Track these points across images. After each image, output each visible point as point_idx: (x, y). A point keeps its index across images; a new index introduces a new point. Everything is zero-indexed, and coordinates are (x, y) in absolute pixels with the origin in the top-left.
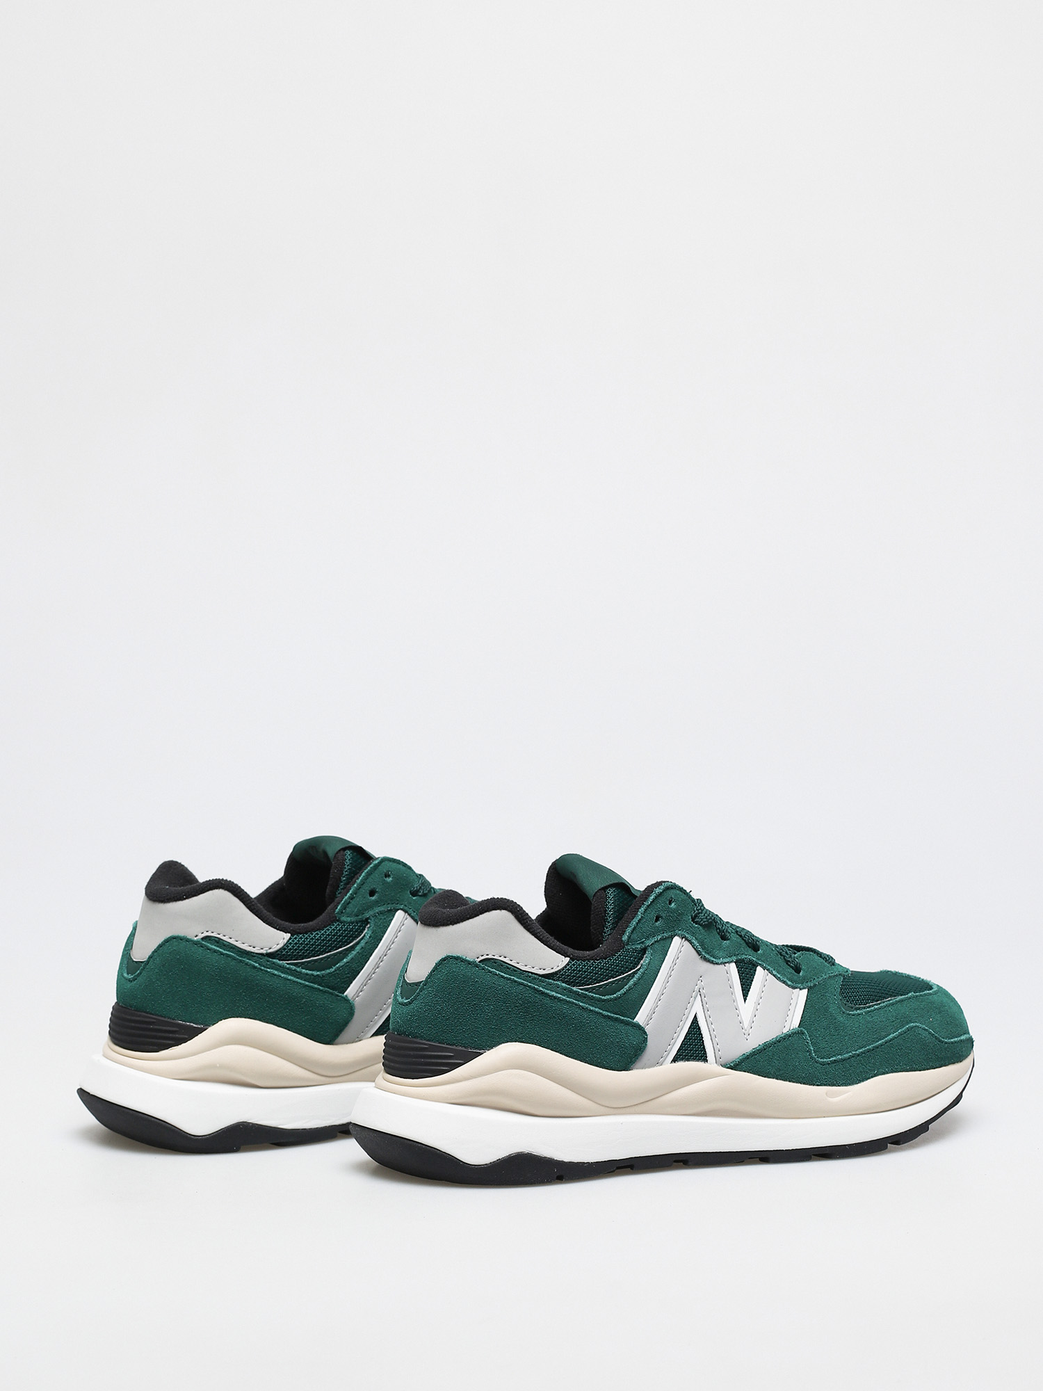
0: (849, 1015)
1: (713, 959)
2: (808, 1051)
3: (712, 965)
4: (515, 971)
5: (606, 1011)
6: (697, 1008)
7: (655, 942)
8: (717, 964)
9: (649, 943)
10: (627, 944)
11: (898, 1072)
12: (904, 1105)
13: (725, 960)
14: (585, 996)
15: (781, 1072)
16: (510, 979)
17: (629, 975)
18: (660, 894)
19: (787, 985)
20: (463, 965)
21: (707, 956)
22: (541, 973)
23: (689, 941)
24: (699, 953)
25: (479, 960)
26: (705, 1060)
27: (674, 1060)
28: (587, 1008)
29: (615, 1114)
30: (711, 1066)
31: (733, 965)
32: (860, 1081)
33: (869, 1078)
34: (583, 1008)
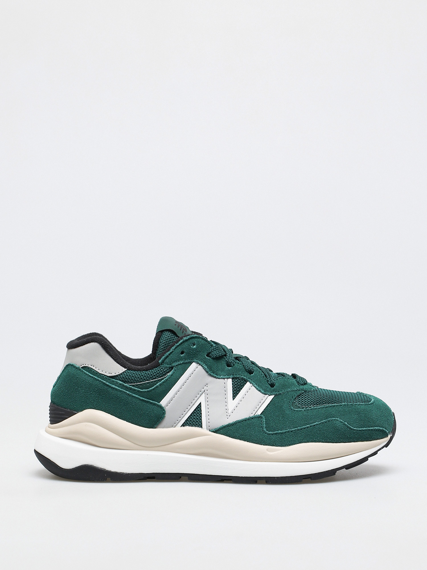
0: (294, 410)
1: (215, 376)
2: (262, 427)
3: (215, 379)
4: (96, 373)
5: (142, 397)
6: (202, 400)
7: (179, 364)
8: (218, 378)
9: (173, 364)
10: (161, 364)
11: (317, 442)
12: (323, 459)
13: (224, 377)
14: (131, 389)
15: (243, 437)
16: (93, 377)
17: (158, 380)
18: (186, 340)
19: (261, 392)
20: (74, 369)
21: (212, 374)
22: (108, 376)
23: (201, 365)
24: (207, 372)
25: (81, 367)
26: (201, 427)
27: (183, 425)
28: (131, 395)
29: (146, 450)
30: (204, 430)
31: (230, 380)
32: (290, 445)
33: (296, 444)
34: (129, 395)
